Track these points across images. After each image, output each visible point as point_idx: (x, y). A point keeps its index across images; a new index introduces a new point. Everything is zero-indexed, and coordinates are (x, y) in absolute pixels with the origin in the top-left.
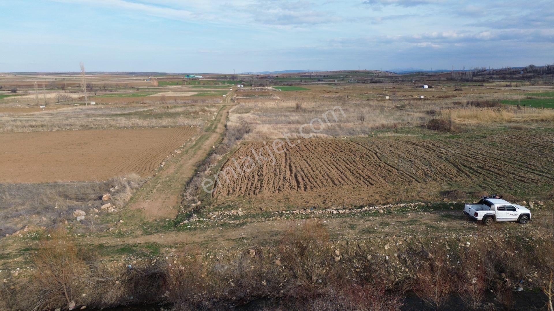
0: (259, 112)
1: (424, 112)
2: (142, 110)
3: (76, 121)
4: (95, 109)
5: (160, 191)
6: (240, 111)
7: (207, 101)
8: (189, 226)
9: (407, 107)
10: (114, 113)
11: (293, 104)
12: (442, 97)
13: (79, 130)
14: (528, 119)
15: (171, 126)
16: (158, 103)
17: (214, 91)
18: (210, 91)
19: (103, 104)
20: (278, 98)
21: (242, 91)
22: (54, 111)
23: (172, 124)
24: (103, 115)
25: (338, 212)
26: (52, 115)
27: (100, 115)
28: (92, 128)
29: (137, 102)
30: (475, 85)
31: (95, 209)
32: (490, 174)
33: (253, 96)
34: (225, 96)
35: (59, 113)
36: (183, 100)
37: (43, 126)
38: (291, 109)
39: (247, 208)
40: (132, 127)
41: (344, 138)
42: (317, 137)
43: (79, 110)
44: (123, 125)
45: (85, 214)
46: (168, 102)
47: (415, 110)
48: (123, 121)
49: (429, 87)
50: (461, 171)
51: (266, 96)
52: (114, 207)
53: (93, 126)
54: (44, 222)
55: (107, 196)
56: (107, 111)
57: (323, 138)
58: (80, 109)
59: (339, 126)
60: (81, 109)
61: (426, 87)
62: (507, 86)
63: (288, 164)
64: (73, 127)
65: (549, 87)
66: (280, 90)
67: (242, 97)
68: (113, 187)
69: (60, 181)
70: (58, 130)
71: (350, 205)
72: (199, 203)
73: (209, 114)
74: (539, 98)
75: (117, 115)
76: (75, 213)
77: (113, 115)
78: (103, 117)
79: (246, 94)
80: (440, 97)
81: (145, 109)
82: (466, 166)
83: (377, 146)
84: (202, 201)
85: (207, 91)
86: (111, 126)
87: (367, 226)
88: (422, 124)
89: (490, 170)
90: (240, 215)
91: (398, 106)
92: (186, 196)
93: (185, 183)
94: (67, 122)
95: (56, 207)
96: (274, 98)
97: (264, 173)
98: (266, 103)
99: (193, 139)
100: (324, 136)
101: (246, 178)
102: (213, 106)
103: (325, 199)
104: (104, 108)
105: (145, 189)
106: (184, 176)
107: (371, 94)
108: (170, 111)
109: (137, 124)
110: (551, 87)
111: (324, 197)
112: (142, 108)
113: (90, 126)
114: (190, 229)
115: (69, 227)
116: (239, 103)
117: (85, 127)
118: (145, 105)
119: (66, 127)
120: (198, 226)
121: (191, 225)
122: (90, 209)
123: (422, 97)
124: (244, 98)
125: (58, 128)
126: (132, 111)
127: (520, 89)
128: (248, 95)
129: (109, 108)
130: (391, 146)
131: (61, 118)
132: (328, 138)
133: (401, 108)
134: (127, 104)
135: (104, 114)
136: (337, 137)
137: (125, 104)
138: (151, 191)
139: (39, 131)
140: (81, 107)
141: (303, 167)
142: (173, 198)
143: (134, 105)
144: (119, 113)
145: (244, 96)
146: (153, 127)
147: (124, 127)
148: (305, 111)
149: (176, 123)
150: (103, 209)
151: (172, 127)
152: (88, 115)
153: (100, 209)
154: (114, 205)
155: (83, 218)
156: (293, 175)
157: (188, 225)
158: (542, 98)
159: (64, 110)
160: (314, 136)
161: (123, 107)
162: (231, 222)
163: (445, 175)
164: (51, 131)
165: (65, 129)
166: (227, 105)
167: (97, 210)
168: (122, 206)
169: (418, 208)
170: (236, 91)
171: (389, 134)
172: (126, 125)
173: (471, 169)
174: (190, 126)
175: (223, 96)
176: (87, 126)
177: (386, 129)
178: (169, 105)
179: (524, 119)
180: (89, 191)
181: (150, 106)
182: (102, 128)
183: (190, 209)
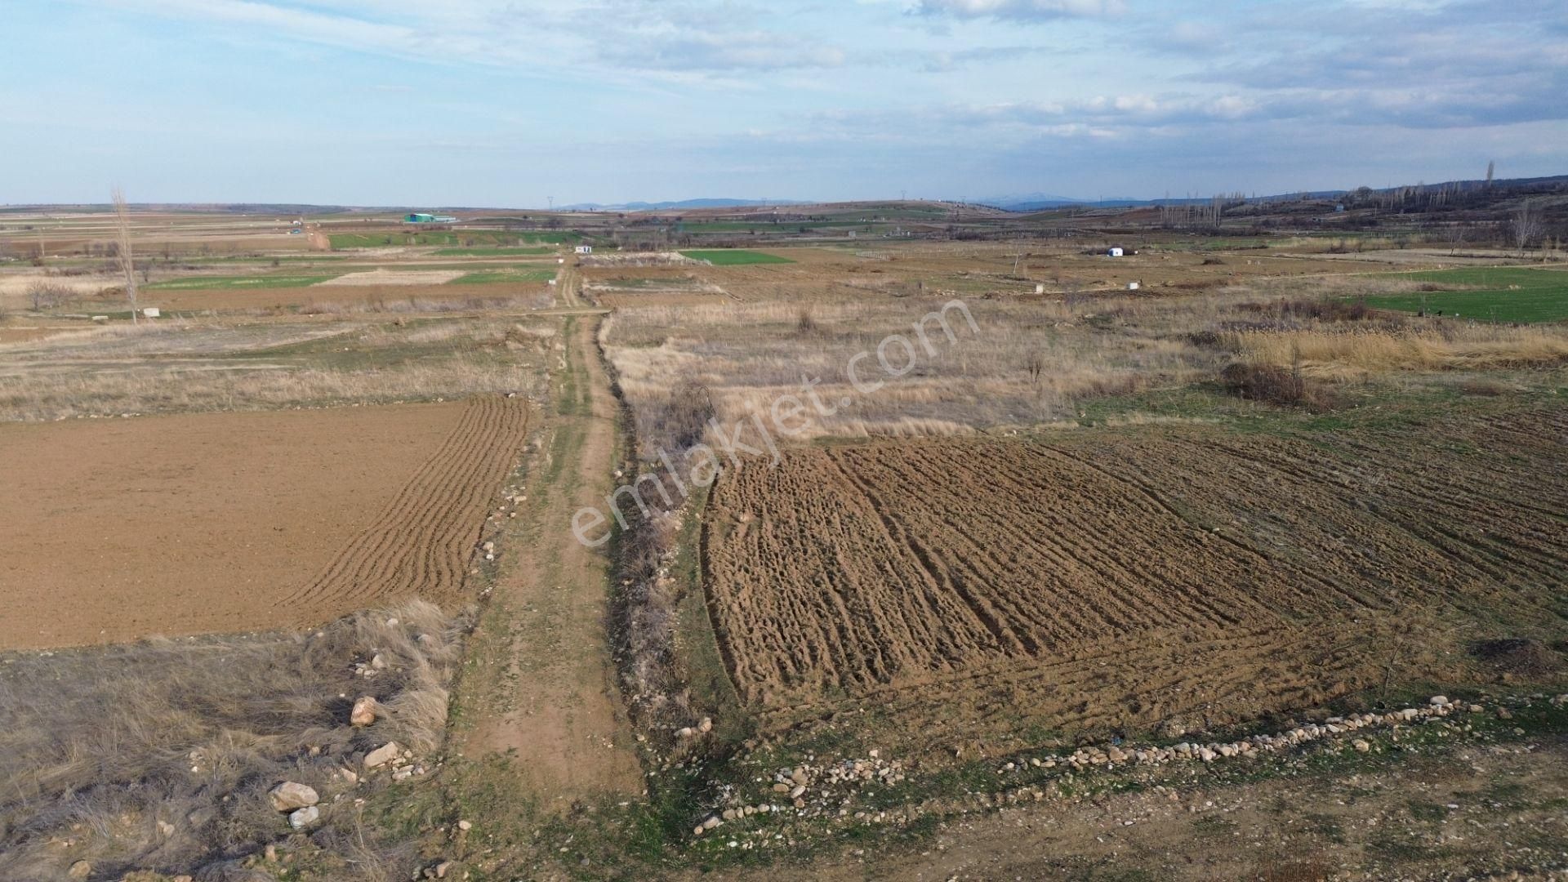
0: (694, 342)
1: (1179, 337)
2: (320, 334)
3: (121, 379)
4: (164, 332)
5: (535, 667)
6: (632, 337)
7: (512, 303)
8: (733, 844)
9: (1118, 322)
10: (237, 347)
11: (777, 310)
12: (1190, 287)
13: (143, 414)
14: (1488, 359)
15: (442, 395)
16: (362, 310)
17: (515, 266)
18: (502, 266)
19: (187, 315)
20: (718, 289)
21: (596, 266)
22: (36, 343)
23: (443, 389)
24: (201, 356)
25: (1218, 752)
26: (33, 358)
27: (190, 356)
28: (184, 407)
29: (294, 308)
30: (1243, 245)
31: (346, 772)
32: (1548, 563)
33: (639, 283)
34: (552, 282)
35: (52, 350)
36: (436, 297)
37: (16, 402)
38: (784, 331)
39: (894, 746)
40: (319, 403)
41: (1011, 432)
42: (929, 432)
43: (115, 339)
44: (288, 397)
45: (317, 799)
46: (391, 305)
47: (1149, 331)
48: (281, 381)
49: (1124, 254)
50: (1453, 553)
51: (678, 282)
52: (408, 754)
53: (186, 400)
54: (169, 844)
55: (368, 709)
56: (210, 342)
57: (946, 433)
58: (116, 334)
59: (970, 390)
60: (121, 336)
61: (1118, 252)
62: (1333, 250)
63: (904, 541)
64: (120, 405)
65: (1449, 252)
66: (709, 263)
67: (610, 288)
68: (366, 658)
69: (161, 640)
70: (75, 418)
71: (1226, 717)
72: (707, 725)
73: (541, 350)
74: (1452, 286)
75: (245, 354)
76: (280, 795)
77: (233, 356)
78: (203, 364)
79: (615, 276)
80: (1182, 287)
81: (330, 333)
82: (1455, 536)
83: (1130, 461)
84: (712, 711)
85: (493, 266)
86: (248, 399)
87: (1372, 822)
88: (1204, 380)
89: (1538, 551)
90: (891, 782)
91: (1089, 316)
92: (636, 688)
93: (600, 629)
94: (96, 387)
95: (195, 769)
96: (707, 289)
97: (855, 584)
98: (697, 309)
99: (539, 443)
100: (948, 429)
101: (804, 604)
102: (537, 320)
103: (1126, 692)
104: (192, 330)
105: (479, 662)
106: (587, 599)
107: (978, 276)
108: (410, 338)
109: (330, 389)
110: (1456, 252)
111: (1122, 686)
112: (318, 329)
113: (176, 401)
114: (741, 856)
115: (284, 871)
116: (615, 310)
117: (161, 405)
118: (322, 317)
119: (98, 404)
120: (766, 843)
121: (740, 839)
122: (328, 775)
123: (1134, 286)
124: (617, 289)
125: (70, 411)
126: (290, 341)
127: (1378, 258)
128: (625, 279)
129: (208, 330)
130: (1172, 461)
131: (65, 369)
132: (963, 433)
133: (1101, 324)
134: (262, 315)
135: (200, 350)
136: (988, 430)
137: (257, 316)
138: (504, 669)
139: (8, 423)
140: (119, 327)
141: (963, 552)
142: (590, 693)
143: (288, 317)
144: (250, 346)
145: (612, 282)
146: (388, 400)
147: (294, 403)
148: (825, 334)
149: (453, 384)
150: (370, 769)
151: (447, 399)
152: (153, 356)
153: (360, 768)
154: (408, 747)
155: (313, 814)
156: (948, 584)
157: (729, 839)
158: (1462, 287)
159: (65, 340)
160: (919, 429)
161: (251, 326)
162: (877, 819)
163: (1423, 575)
164: (50, 422)
165: (97, 411)
166: (579, 315)
167: (354, 776)
168: (433, 746)
169: (1475, 728)
170: (578, 265)
171: (1139, 418)
172: (298, 397)
173: (1475, 544)
174: (507, 395)
175: (548, 284)
176: (166, 398)
177: (1109, 396)
178: (401, 319)
179: (1479, 360)
180: (282, 680)
181: (340, 320)
182: (221, 406)
183: (682, 749)
